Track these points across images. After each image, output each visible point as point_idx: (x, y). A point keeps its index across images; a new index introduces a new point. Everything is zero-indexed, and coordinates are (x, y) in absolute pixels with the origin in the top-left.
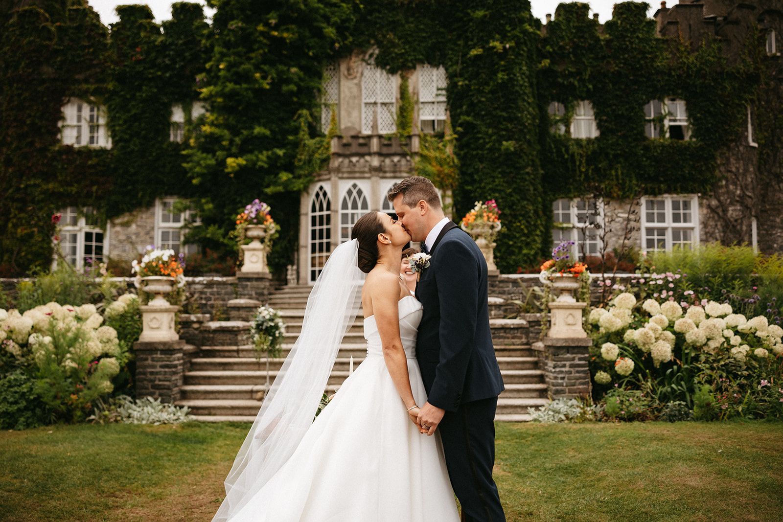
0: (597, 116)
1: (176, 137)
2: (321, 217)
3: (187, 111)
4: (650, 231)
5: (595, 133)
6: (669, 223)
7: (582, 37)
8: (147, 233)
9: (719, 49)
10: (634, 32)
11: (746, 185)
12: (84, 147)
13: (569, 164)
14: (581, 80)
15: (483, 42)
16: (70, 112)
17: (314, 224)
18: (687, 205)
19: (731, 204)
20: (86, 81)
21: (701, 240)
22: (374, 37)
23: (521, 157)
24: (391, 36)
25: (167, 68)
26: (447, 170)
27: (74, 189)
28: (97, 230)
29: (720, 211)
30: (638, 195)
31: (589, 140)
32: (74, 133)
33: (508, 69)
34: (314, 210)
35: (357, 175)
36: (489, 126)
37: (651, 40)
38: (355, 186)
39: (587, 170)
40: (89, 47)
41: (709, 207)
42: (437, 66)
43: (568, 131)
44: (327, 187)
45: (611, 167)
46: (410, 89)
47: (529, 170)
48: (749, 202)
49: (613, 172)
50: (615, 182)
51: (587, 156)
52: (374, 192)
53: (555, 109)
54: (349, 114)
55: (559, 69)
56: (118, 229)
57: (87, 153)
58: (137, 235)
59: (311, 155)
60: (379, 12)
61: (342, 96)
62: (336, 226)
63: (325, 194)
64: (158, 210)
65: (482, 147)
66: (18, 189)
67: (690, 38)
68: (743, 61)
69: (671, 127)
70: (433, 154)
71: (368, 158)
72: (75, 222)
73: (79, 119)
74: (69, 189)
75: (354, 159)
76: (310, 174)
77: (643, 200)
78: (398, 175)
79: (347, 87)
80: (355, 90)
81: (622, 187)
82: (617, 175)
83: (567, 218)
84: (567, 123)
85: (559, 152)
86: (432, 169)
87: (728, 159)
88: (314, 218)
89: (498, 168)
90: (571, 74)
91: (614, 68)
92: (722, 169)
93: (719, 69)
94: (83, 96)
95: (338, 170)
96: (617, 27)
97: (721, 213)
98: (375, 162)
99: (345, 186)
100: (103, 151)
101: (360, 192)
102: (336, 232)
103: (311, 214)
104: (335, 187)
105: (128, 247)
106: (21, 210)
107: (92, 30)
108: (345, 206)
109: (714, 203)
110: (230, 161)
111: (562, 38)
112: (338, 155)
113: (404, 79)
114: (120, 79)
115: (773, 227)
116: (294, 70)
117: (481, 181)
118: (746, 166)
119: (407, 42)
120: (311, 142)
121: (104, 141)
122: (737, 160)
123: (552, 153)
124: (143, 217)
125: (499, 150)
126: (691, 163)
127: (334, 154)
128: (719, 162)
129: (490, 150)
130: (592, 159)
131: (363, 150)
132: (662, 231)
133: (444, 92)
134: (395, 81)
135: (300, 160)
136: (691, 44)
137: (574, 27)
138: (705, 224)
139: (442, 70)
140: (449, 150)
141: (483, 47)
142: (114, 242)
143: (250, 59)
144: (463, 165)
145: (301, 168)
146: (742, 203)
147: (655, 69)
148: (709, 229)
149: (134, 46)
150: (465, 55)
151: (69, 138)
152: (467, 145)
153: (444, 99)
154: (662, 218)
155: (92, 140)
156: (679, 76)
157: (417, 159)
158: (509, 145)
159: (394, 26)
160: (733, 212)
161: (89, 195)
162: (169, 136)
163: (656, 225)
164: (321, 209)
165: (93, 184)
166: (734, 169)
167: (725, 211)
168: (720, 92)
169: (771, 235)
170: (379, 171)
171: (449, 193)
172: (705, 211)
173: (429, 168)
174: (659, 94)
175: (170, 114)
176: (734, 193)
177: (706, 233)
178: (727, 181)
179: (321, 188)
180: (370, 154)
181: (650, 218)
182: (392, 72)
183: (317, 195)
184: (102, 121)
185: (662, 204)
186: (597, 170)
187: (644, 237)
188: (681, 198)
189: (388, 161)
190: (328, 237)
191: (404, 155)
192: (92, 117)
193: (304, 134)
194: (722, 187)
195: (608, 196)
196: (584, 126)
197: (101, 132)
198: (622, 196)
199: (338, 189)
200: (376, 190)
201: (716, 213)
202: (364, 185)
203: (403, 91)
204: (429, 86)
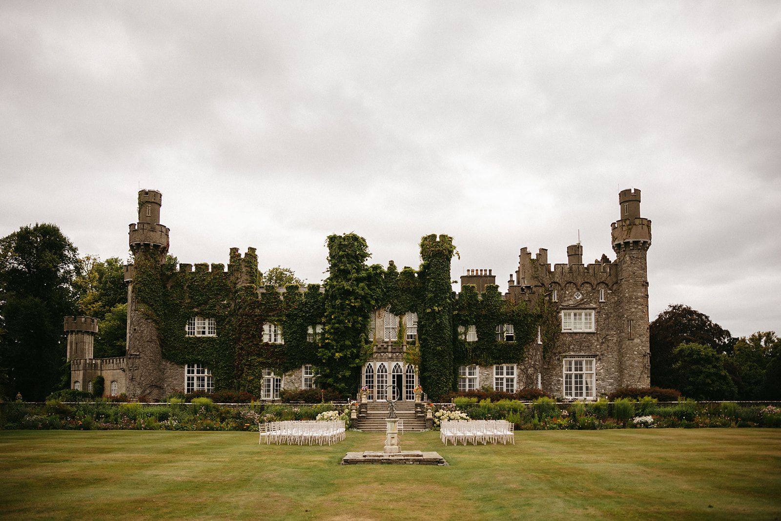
0: (477, 332)
1: (309, 340)
2: (370, 375)
3: (314, 329)
4: (497, 379)
5: (476, 339)
6: (505, 376)
7: (472, 300)
8: (299, 379)
9: (526, 304)
10: (493, 297)
11: (536, 360)
12: (273, 343)
13: (465, 352)
14: (470, 318)
15: (431, 307)
16: (266, 327)
17: (367, 378)
18: (512, 368)
19: (530, 368)
20: (273, 316)
21: (517, 383)
22: (390, 301)
23: (444, 352)
24: (396, 301)
25: (307, 312)
26: (416, 358)
27: (270, 361)
28: (279, 378)
29: (525, 370)
30: (492, 365)
31: (473, 342)
32: (268, 337)
33: (440, 318)
34: (367, 373)
35: (383, 360)
36: (433, 340)
37: (498, 301)
38: (382, 364)
39: (472, 355)
40: (275, 302)
41: (521, 369)
42: (414, 313)
43: (466, 338)
44: (372, 364)
45: (482, 353)
46: (403, 323)
47: (447, 357)
48: (537, 367)
49: (482, 355)
50: (483, 359)
51: (472, 349)
52: (389, 367)
53: (461, 329)
54: (379, 333)
55: (461, 313)
56: (287, 377)
57: (275, 346)
58: (295, 379)
59: (366, 352)
60: (391, 291)
61: (377, 325)
62: (375, 379)
63: (371, 367)
64: (303, 370)
65: (430, 348)
66: (247, 360)
67: (515, 300)
68: (536, 309)
69: (507, 336)
70: (411, 352)
71: (387, 354)
72: (269, 374)
73: (270, 331)
74: (268, 361)
75: (382, 354)
76: (365, 359)
77: (494, 367)
78: (398, 360)
79: (379, 322)
80: (382, 323)
81: (486, 361)
82: (484, 357)
83: (464, 374)
84: (466, 335)
85: (461, 347)
86: (411, 357)
87: (529, 349)
88: (367, 375)
89: (436, 356)
90: (467, 315)
91: (484, 313)
92: (527, 353)
93: (526, 313)
94: (271, 322)
95: (376, 358)
96: (486, 295)
97: (525, 372)
98: (390, 355)
99: (378, 364)
100: (281, 345)
101: (384, 366)
102: (375, 381)
103: (365, 374)
104: (375, 365)
105: (292, 384)
106: (249, 369)
107: (276, 295)
108: (378, 371)
109: (523, 367)
110: (337, 354)
111: (464, 300)
112: (376, 352)
113: (401, 318)
114: (288, 316)
115: (552, 375)
116: (360, 318)
117: (429, 361)
118: (536, 352)
119: (402, 304)
120: (366, 346)
121: (280, 341)
122: (533, 350)
123: (458, 348)
124: (297, 372)
125: (436, 349)
126: (513, 352)
127: (375, 352)
128: (525, 351)
129: (433, 349)
130: (474, 350)
131: (386, 350)
132: (502, 379)
133: (416, 323)
134: (397, 319)
135: (362, 354)
136: (515, 302)
137: (469, 296)
138: (519, 376)
139: (416, 314)
140: (417, 350)
141: (431, 309)
142: (286, 382)
143: (343, 314)
144: (423, 354)
145: (362, 356)
146: (534, 367)
147: (500, 313)
148: (521, 378)
149: (293, 303)
150: (424, 310)
151: (266, 339)
152: (425, 346)
153: (416, 326)
154: (502, 374)
155: (275, 340)
156: (510, 316)
157: (405, 354)
158: (439, 348)
159: (397, 297)
160: (530, 371)
161: (276, 363)
162: (307, 339)
163: (499, 376)
164: (370, 373)
165: (277, 358)
166: (531, 354)
167: (527, 370)
168: (526, 322)
169: (551, 379)
170: (391, 359)
171: (417, 366)
172: (519, 371)
173: (410, 357)
174: (502, 322)
175: (308, 330)
176: (531, 363)
177: (519, 380)
178: (528, 358)
179: (370, 364)
180: (388, 352)
181: (497, 374)
182: (396, 315)
183: (368, 367)
184: (279, 332)
185: (502, 368)
186: (476, 355)
187: (495, 381)
188: (510, 365)
189: (394, 355)
190: (372, 383)
191: (400, 353)
192: (275, 330)
193: (363, 343)
194: (526, 361)
195: (480, 365)
196: (472, 336)
197: (279, 337)
198: (486, 365)
199: (376, 365)
200: (390, 366)
201: (523, 372)
202: (386, 364)
203: (400, 323)
204: (411, 321)
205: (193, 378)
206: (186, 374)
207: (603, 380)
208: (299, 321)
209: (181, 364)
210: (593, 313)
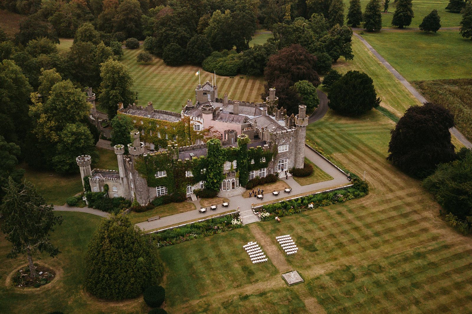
3: (203, 170)
6: (262, 172)
7: (253, 153)
8: (199, 185)
11: (272, 165)
13: (251, 168)
22: (229, 159)
26: (238, 176)
27: (189, 182)
28: (192, 186)
31: (253, 164)
33: (245, 163)
35: (228, 178)
36: (243, 169)
37: (261, 152)
40: (190, 165)
42: (235, 160)
45: (256, 166)
48: (272, 167)
50: (256, 168)
54: (225, 168)
56: (195, 186)
57: (189, 177)
58: (197, 186)
59: (223, 177)
62: (226, 185)
64: (200, 182)
65: (242, 171)
68: (272, 151)
69: (263, 160)
72: (189, 186)
76: (223, 179)
77: (259, 170)
78: (233, 178)
79: (225, 165)
83: (250, 174)
85: (250, 166)
89: (244, 174)
91: (257, 156)
94: (188, 170)
95: (226, 178)
96: (257, 150)
100: (192, 177)
103: (223, 184)
105: (196, 188)
106: (182, 186)
107: (190, 163)
109: (267, 168)
110: (215, 181)
111: (251, 153)
114: (195, 168)
115: (275, 166)
117: (242, 175)
118: (272, 163)
119: (232, 159)
121: (192, 175)
126: (265, 164)
130: (253, 166)
134: (230, 163)
135: (221, 178)
140: (238, 173)
147: (262, 155)
150: (239, 158)
151: (187, 176)
152: (240, 171)
153: (237, 165)
156: (265, 155)
159: (231, 157)
160: (270, 169)
161: (191, 182)
162: (201, 173)
166: (270, 164)
170: (231, 177)
171: (238, 178)
173: (236, 176)
174: (262, 157)
175: (201, 171)
177: (266, 172)
178: (269, 166)
181: (260, 172)
183: (224, 182)
185: (261, 170)
187: (259, 174)
188: (264, 168)
191: (234, 176)
192: (190, 172)
195: (255, 170)
196: (253, 162)
197: (191, 174)
198: (257, 170)
199: (226, 181)
200: (231, 180)
201: (268, 170)
202: (229, 180)
203: (232, 164)
204: (235, 163)
205: (159, 190)
206: (157, 190)
207: (290, 164)
208: (199, 169)
209: (155, 187)
210: (288, 145)
